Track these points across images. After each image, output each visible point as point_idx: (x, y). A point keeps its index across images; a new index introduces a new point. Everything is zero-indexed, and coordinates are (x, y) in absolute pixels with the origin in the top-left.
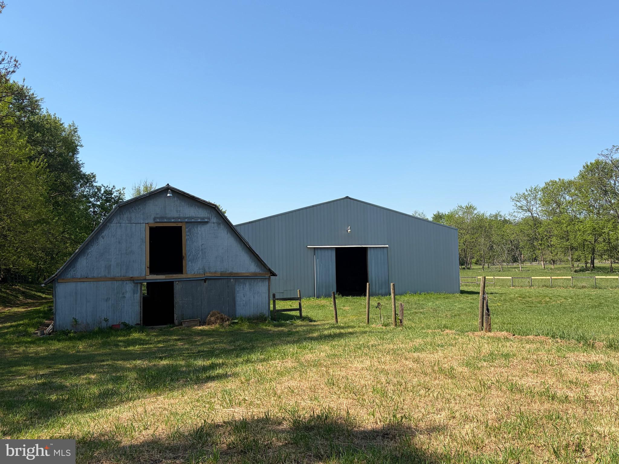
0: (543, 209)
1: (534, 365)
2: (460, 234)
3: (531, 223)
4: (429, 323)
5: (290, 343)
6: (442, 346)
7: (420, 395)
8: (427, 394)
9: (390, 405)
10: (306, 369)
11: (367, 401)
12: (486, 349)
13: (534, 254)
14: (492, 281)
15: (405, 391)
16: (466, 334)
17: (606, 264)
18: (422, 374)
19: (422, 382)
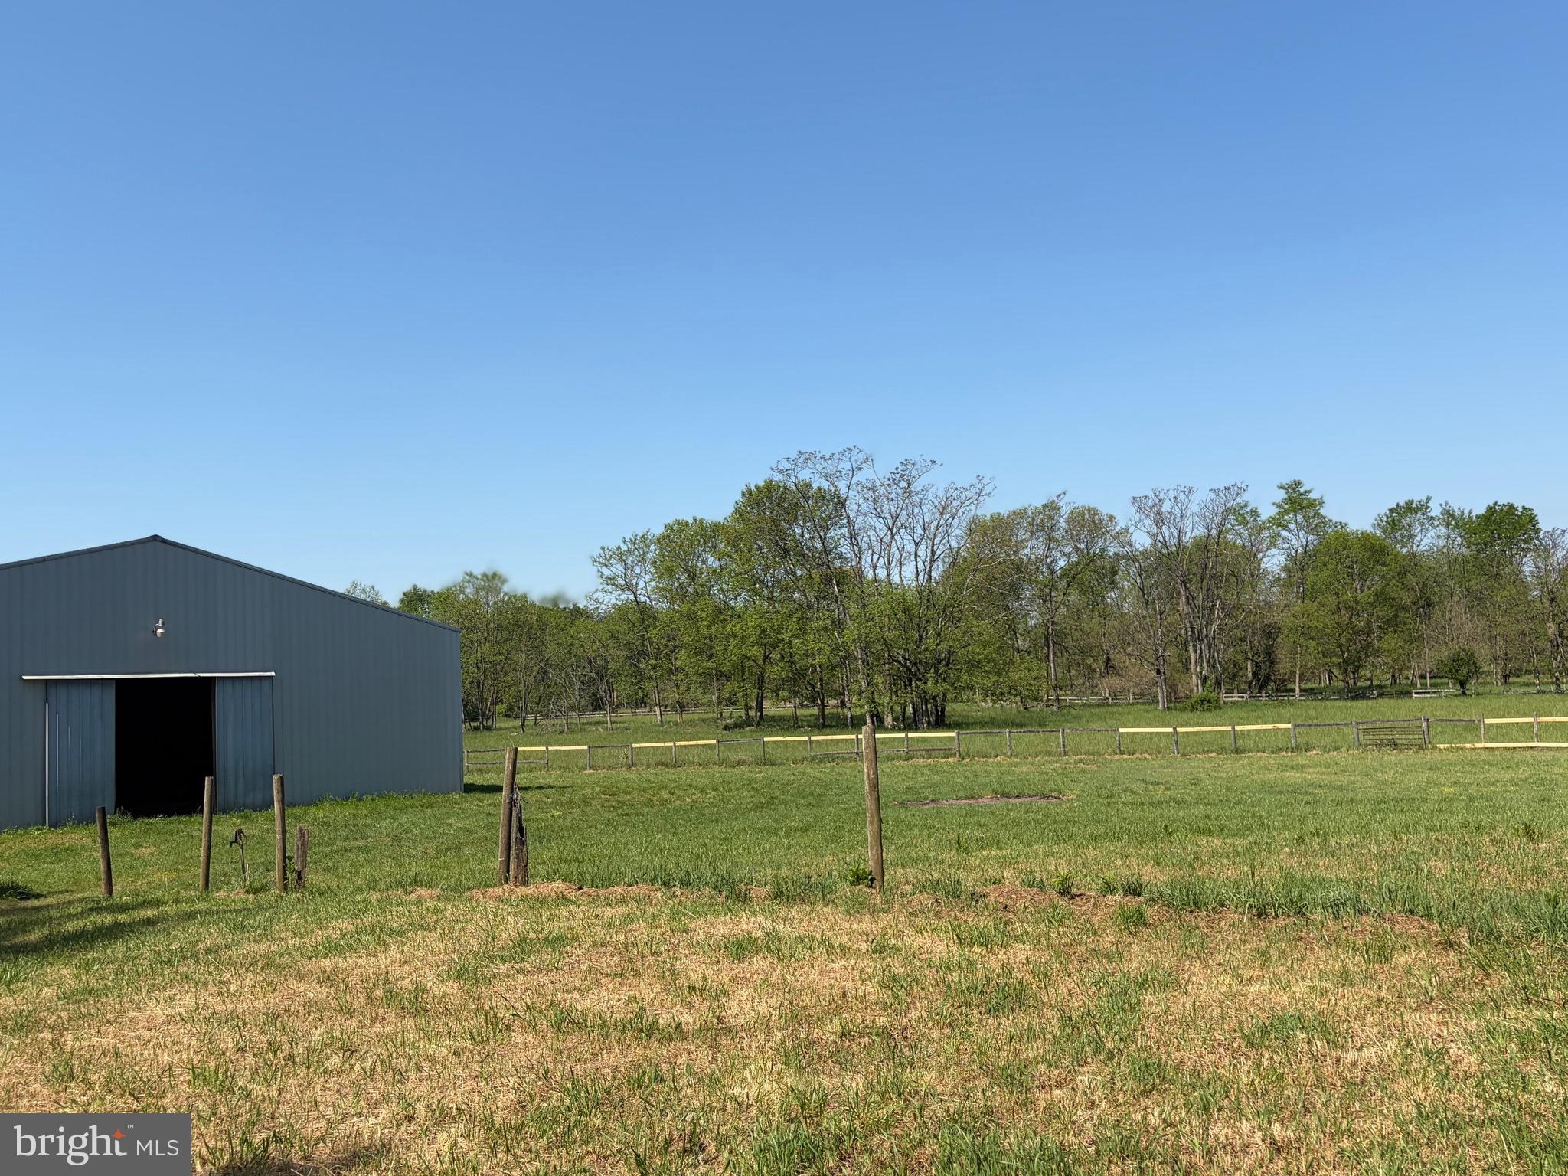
0: (661, 585)
1: (617, 958)
2: (467, 643)
3: (634, 617)
4: (376, 875)
6: (400, 933)
7: (325, 1072)
8: (347, 1065)
9: (237, 1111)
12: (512, 927)
13: (640, 691)
14: (542, 758)
15: (286, 1065)
16: (467, 894)
17: (786, 709)
18: (339, 1012)
19: (337, 1034)
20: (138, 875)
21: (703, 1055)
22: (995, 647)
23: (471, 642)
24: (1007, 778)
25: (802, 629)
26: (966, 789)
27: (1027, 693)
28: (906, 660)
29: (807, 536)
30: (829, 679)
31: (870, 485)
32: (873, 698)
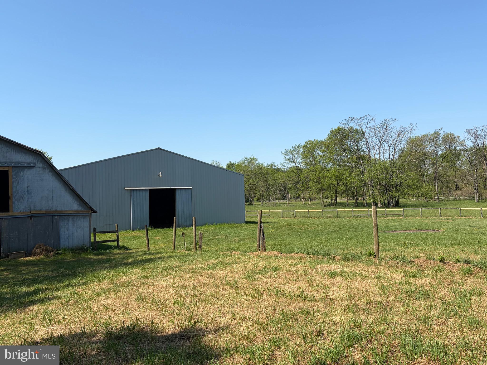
0: (304, 161)
1: (294, 275)
3: (295, 171)
4: (221, 247)
5: (108, 269)
6: (230, 264)
7: (210, 304)
8: (216, 302)
9: (187, 313)
10: (120, 289)
11: (169, 311)
12: (262, 264)
13: (297, 194)
14: (268, 214)
15: (199, 301)
16: (248, 254)
17: (345, 200)
18: (213, 286)
19: (213, 293)
20: (156, 245)
21: (322, 306)
22: (417, 180)
23: (247, 179)
24: (421, 224)
25: (350, 175)
26: (406, 227)
27: (427, 196)
28: (385, 185)
29: (352, 145)
30: (359, 191)
31: (373, 128)
32: (374, 197)
